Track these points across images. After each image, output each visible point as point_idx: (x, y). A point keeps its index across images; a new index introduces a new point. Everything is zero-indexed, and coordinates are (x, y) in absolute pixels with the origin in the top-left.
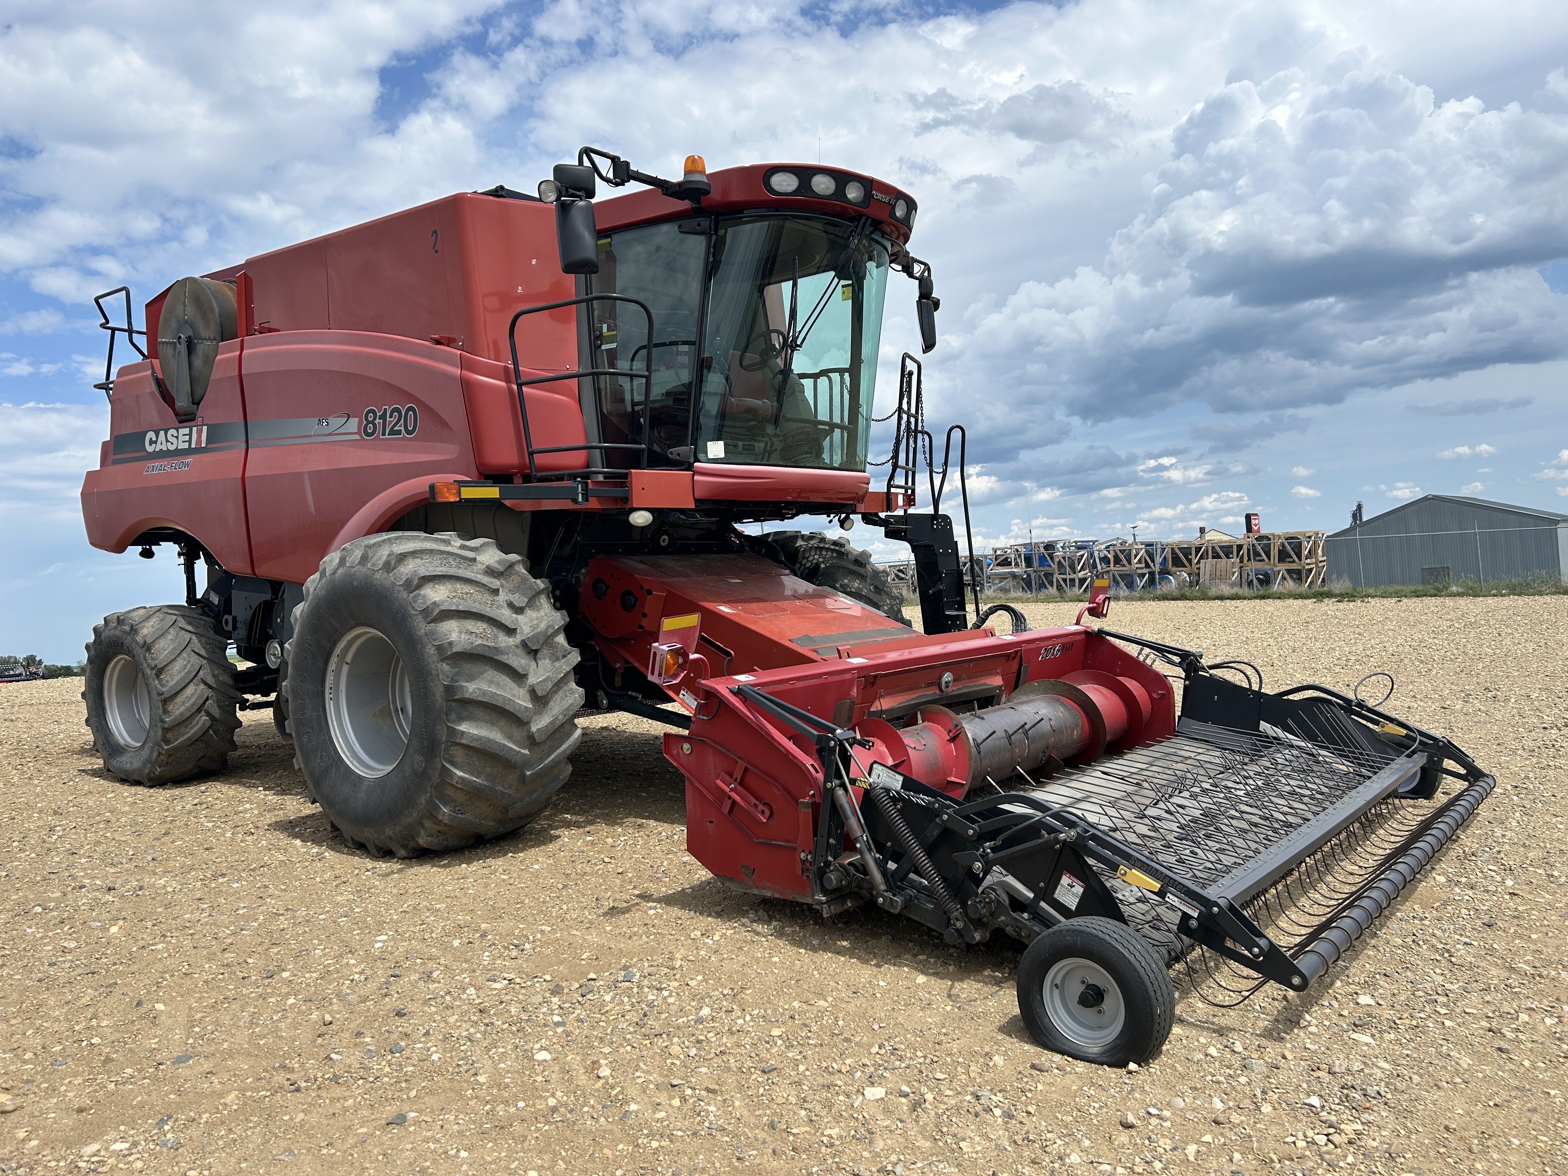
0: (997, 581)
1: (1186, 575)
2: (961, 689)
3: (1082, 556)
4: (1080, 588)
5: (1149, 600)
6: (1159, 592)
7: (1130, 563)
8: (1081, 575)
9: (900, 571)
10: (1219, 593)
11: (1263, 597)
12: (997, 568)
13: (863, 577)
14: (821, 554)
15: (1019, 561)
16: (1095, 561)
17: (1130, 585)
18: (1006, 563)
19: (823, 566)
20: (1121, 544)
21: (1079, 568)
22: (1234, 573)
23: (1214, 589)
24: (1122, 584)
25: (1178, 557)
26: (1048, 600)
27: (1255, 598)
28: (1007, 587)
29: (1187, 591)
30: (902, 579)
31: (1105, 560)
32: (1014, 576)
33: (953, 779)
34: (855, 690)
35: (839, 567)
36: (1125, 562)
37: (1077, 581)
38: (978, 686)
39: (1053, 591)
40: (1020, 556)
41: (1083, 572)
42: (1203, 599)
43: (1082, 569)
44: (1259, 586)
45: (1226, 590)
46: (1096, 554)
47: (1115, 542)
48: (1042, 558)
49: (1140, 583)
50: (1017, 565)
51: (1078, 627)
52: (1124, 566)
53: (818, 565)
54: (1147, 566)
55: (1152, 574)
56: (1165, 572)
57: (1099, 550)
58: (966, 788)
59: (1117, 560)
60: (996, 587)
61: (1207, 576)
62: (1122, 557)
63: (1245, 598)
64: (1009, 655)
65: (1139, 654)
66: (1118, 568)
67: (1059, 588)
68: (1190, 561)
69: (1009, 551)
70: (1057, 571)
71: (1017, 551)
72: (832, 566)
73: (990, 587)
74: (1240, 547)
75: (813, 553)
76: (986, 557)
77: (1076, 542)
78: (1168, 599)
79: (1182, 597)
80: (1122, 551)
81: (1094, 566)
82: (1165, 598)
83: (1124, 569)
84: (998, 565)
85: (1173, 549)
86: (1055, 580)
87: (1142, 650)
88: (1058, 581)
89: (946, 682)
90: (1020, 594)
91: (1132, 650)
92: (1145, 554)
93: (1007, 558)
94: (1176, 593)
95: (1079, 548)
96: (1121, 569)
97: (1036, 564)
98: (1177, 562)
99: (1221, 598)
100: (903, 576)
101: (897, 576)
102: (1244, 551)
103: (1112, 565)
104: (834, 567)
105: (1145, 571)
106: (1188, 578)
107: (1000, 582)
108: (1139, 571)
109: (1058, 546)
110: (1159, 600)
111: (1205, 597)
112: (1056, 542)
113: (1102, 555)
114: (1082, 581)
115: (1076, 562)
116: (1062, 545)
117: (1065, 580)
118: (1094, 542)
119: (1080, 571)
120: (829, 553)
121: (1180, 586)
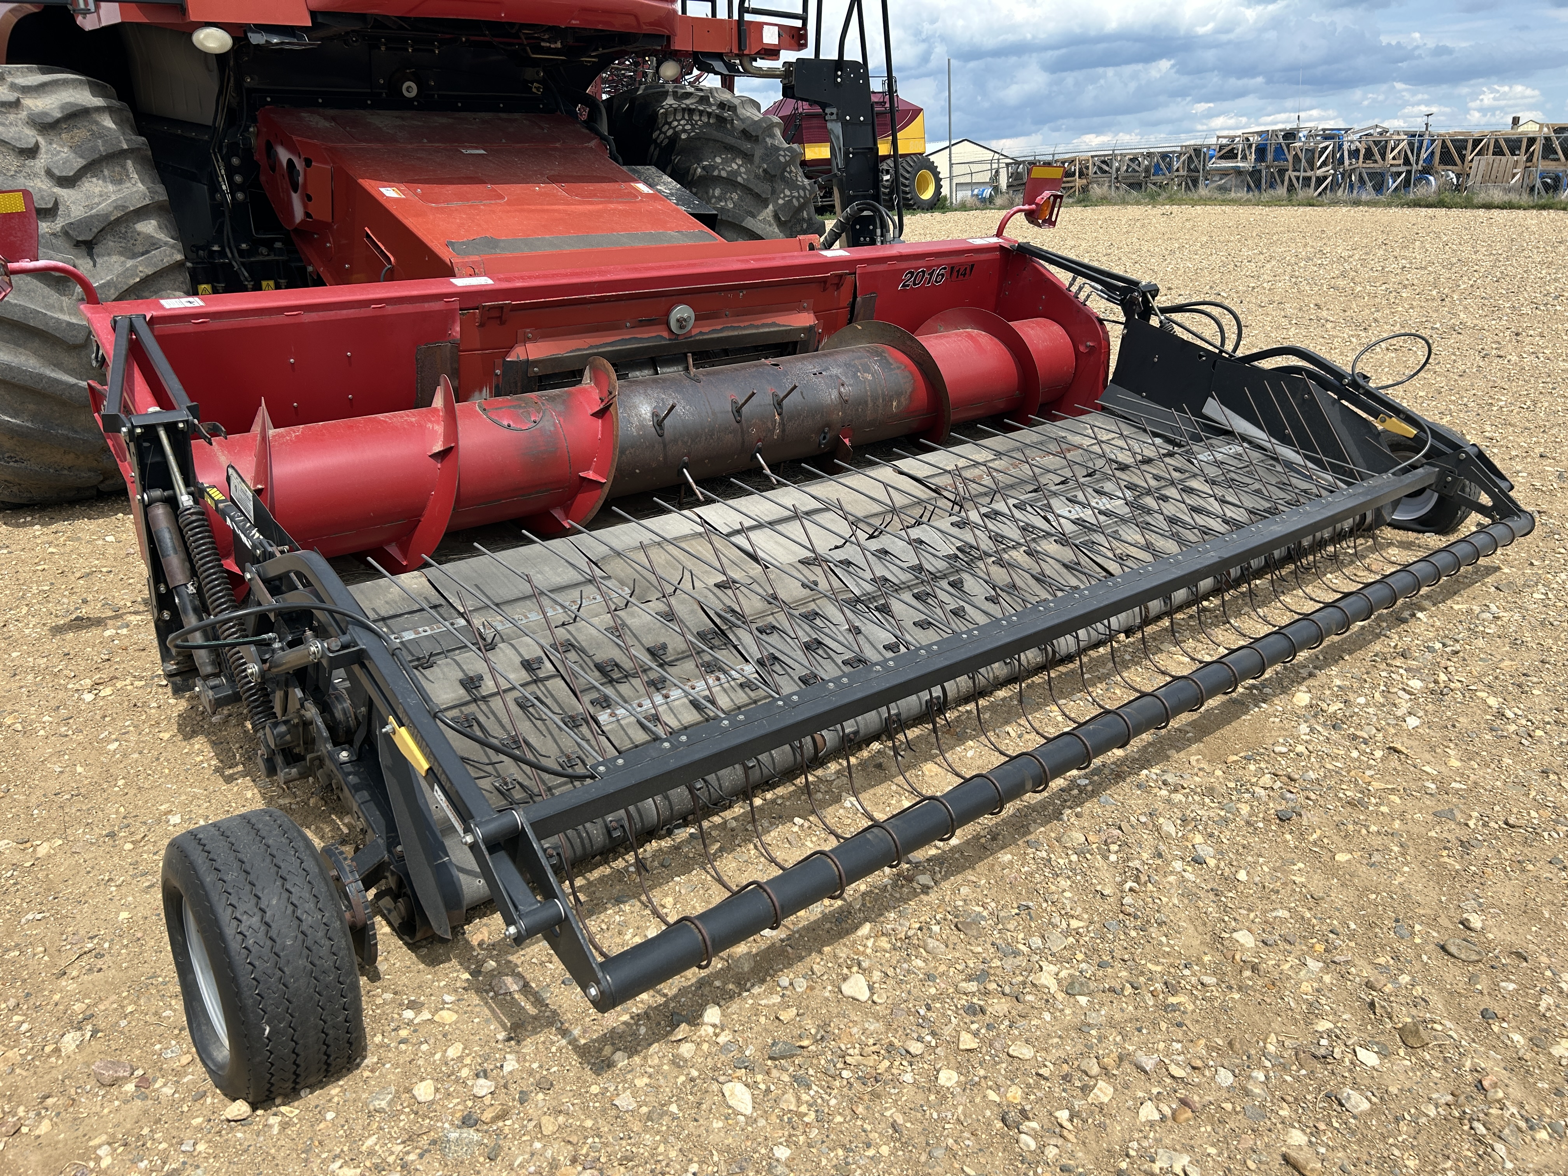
0: (1217, 178)
1: (1452, 175)
2: (721, 330)
3: (1326, 148)
4: (1316, 190)
5: (1397, 206)
6: (1411, 196)
7: (1384, 159)
8: (1320, 172)
9: (1104, 162)
10: (1488, 199)
11: (1543, 207)
12: (1219, 161)
13: (748, 157)
14: (691, 119)
15: (1247, 153)
16: (1342, 155)
17: (1379, 188)
18: (1231, 155)
19: (684, 136)
20: (1381, 134)
21: (1319, 164)
22: (1514, 175)
23: (1482, 195)
24: (1369, 185)
25: (1449, 152)
26: (1276, 202)
27: (1533, 207)
28: (1228, 186)
29: (1447, 197)
30: (1106, 172)
31: (1354, 154)
32: (1238, 172)
33: (591, 475)
34: (458, 329)
35: (708, 140)
36: (1378, 157)
37: (1314, 180)
38: (757, 327)
39: (1282, 191)
40: (1250, 146)
41: (1324, 169)
42: (1466, 207)
43: (1324, 164)
44: (1543, 192)
45: (1498, 195)
46: (1346, 146)
47: (1372, 131)
48: (1279, 150)
49: (1392, 185)
50: (1245, 158)
51: (995, 240)
52: (1376, 162)
53: (676, 135)
54: (1407, 162)
55: (1409, 172)
56: (1427, 170)
57: (1350, 142)
58: (606, 490)
59: (1369, 154)
60: (1214, 185)
61: (1479, 178)
62: (1375, 150)
63: (1519, 208)
64: (824, 281)
65: (1071, 285)
66: (1370, 164)
67: (1291, 188)
68: (1463, 158)
69: (1237, 139)
70: (1291, 168)
71: (1248, 140)
72: (698, 138)
73: (1207, 185)
74: (1532, 141)
75: (679, 117)
76: (1209, 147)
77: (1324, 130)
78: (1420, 206)
79: (1440, 204)
80: (1376, 143)
81: (1341, 161)
82: (1417, 204)
83: (1375, 165)
84: (1221, 158)
85: (1444, 141)
86: (1287, 178)
87: (1074, 279)
88: (1290, 178)
89: (678, 320)
90: (1243, 194)
91: (1063, 277)
92: (1407, 148)
93: (1233, 149)
94: (1433, 198)
95: (1326, 138)
96: (1372, 165)
97: (1270, 157)
98: (1446, 159)
99: (1488, 206)
100: (1107, 169)
101: (1100, 168)
102: (1537, 147)
103: (1361, 160)
104: (699, 139)
105: (1403, 169)
106: (1455, 181)
107: (1221, 179)
108: (1394, 169)
109: (1301, 135)
110: (1409, 207)
111: (1469, 205)
112: (1298, 130)
113: (1353, 148)
114: (1320, 180)
115: (1317, 155)
116: (1306, 133)
117: (1298, 178)
118: (1347, 130)
119: (1320, 167)
120: (705, 119)
121: (1439, 191)
